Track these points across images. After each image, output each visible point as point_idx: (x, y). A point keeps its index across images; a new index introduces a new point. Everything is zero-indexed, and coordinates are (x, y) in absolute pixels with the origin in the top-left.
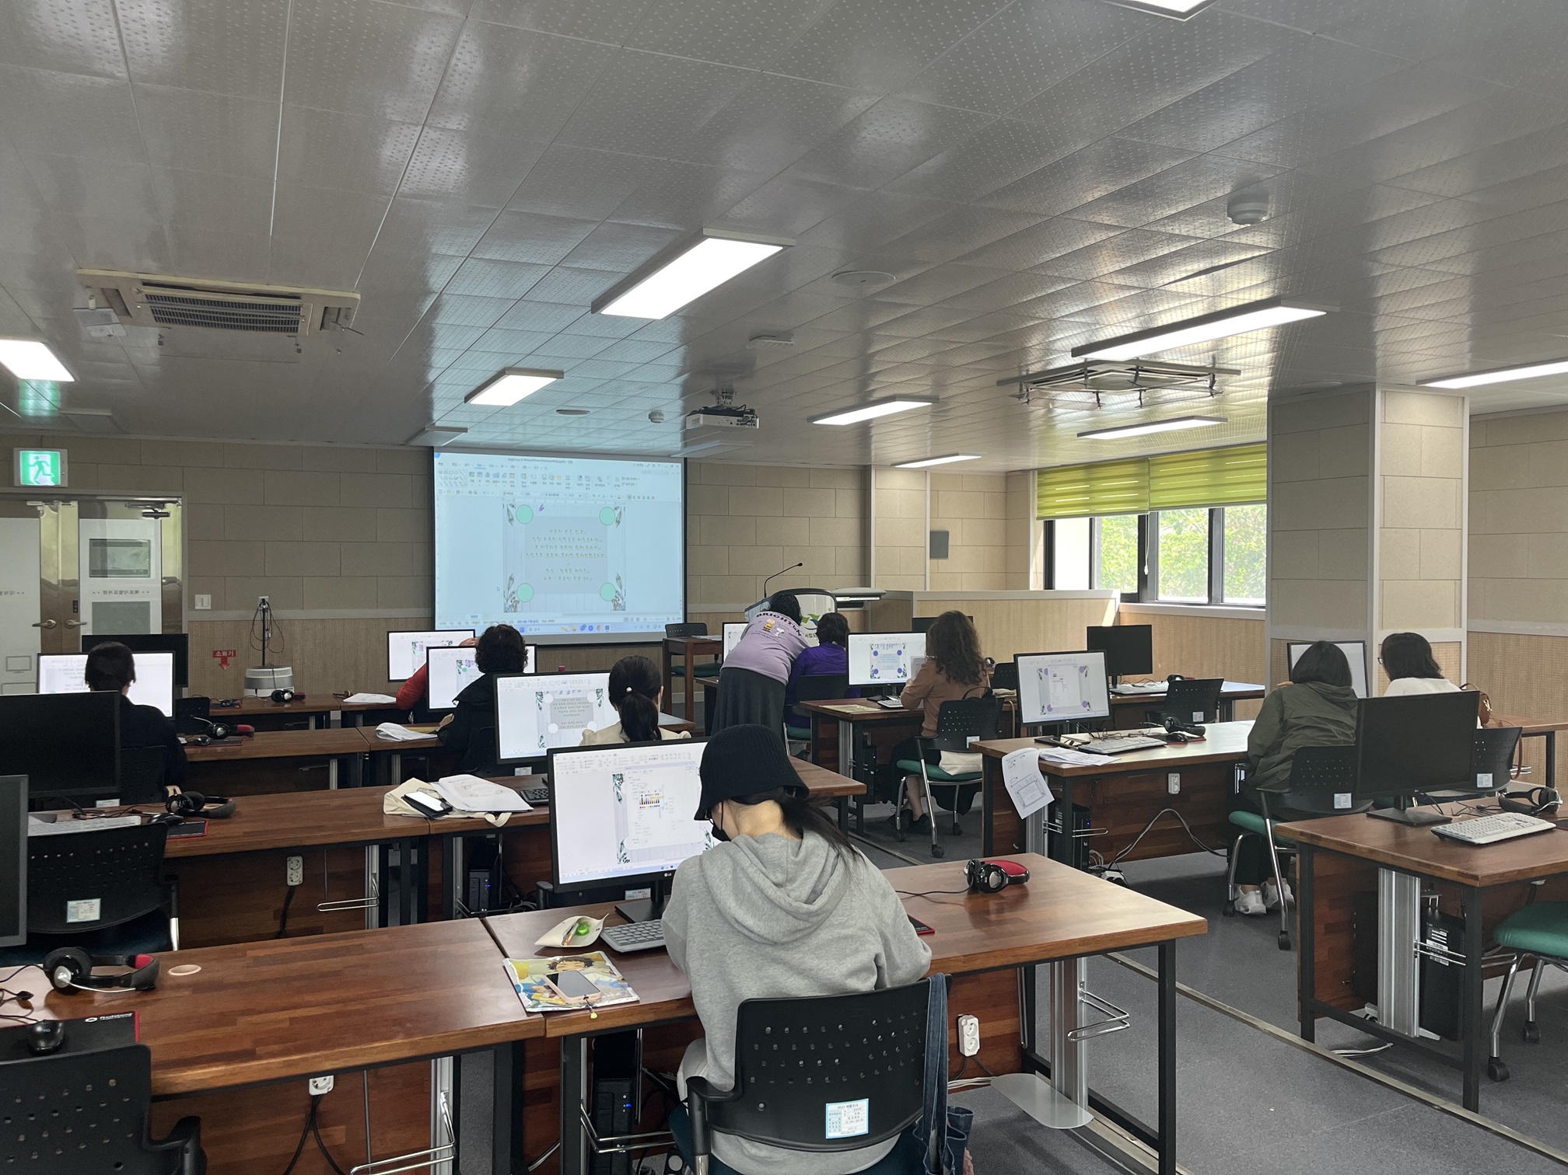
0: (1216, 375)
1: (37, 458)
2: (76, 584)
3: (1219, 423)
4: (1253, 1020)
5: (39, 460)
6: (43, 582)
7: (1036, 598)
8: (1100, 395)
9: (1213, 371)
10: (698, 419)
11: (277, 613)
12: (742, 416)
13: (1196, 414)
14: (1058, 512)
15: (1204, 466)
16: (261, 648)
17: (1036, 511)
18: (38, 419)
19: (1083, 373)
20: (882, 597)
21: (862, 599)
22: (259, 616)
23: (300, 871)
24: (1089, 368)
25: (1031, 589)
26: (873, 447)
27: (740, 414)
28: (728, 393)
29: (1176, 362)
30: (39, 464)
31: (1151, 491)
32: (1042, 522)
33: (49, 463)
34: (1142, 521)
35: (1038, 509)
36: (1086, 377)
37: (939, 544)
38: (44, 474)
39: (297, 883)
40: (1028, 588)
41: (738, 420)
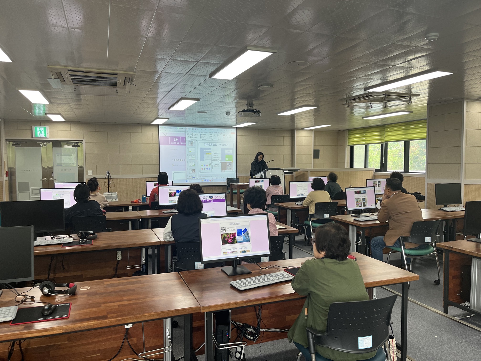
0: (412, 96)
1: (39, 129)
2: (52, 168)
3: (410, 113)
4: (427, 306)
5: (40, 129)
6: (43, 168)
7: (347, 171)
8: (372, 104)
9: (411, 95)
10: (242, 113)
11: (112, 176)
12: (256, 112)
13: (402, 110)
14: (355, 143)
15: (403, 128)
16: (108, 187)
17: (348, 143)
18: (40, 117)
19: (367, 96)
20: (299, 170)
21: (292, 171)
22: (107, 177)
23: (121, 255)
24: (369, 95)
25: (346, 168)
26: (295, 123)
27: (255, 112)
28: (252, 105)
29: (399, 92)
30: (40, 131)
31: (385, 136)
32: (349, 147)
33: (43, 130)
34: (382, 146)
35: (348, 142)
36: (368, 98)
37: (316, 154)
38: (42, 134)
39: (120, 259)
40: (345, 167)
41: (254, 114)
